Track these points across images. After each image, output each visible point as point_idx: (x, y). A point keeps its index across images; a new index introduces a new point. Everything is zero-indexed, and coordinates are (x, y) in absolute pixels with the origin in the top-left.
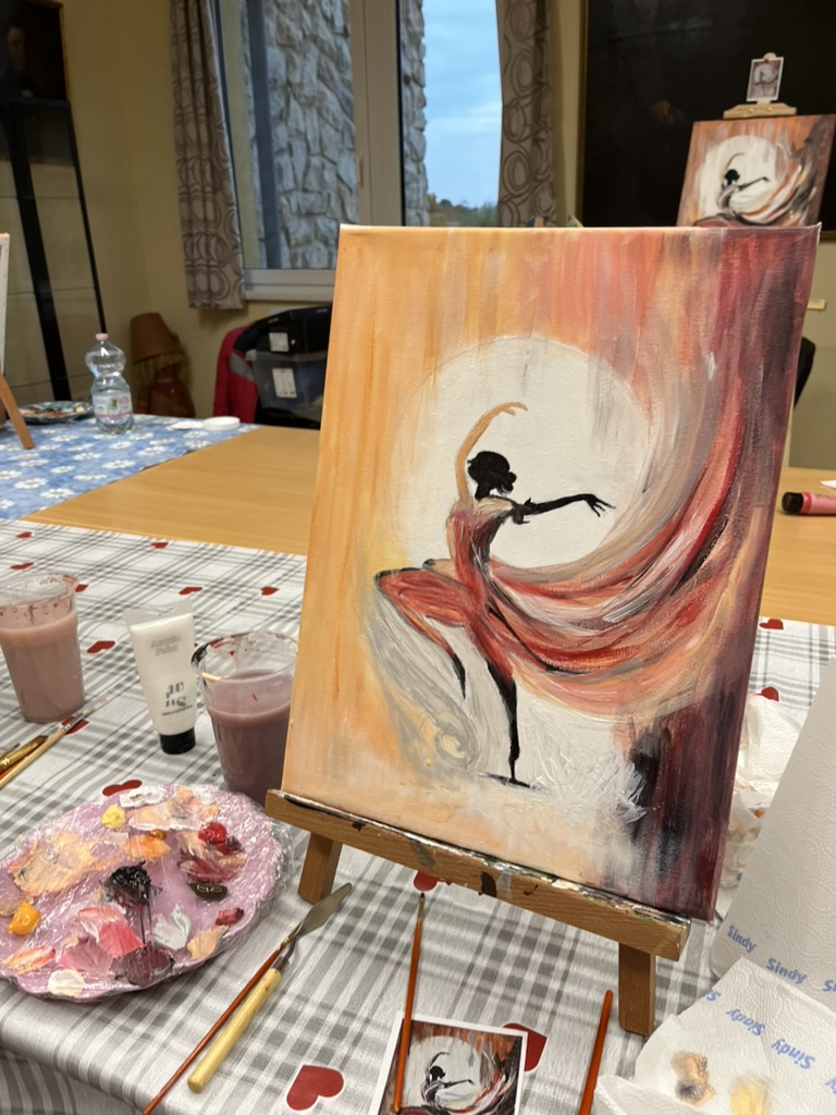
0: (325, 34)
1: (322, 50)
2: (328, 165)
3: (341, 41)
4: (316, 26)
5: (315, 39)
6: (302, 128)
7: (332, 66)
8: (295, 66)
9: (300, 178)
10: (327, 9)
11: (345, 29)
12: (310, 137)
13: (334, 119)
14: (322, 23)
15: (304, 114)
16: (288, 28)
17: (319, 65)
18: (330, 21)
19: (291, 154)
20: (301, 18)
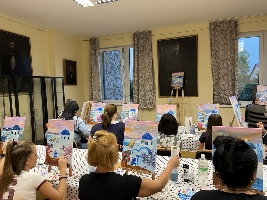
0: (112, 61)
1: (111, 64)
2: (112, 81)
3: (114, 62)
4: (110, 60)
5: (110, 62)
6: (108, 76)
7: (113, 66)
8: (107, 67)
9: (108, 84)
10: (112, 57)
11: (115, 60)
12: (109, 77)
13: (113, 74)
15: (109, 74)
16: (107, 61)
17: (111, 66)
18: (112, 59)
19: (107, 80)
20: (108, 59)
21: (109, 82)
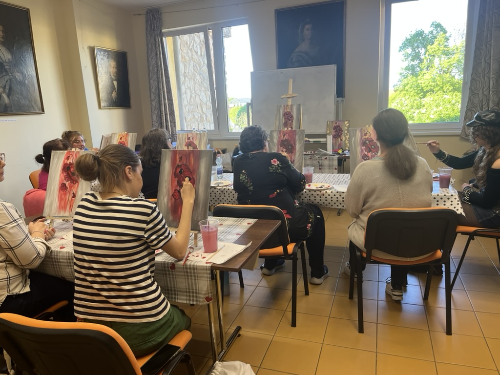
0: (195, 56)
1: (194, 61)
2: (197, 96)
3: (200, 58)
4: (192, 55)
6: (189, 86)
7: (197, 66)
8: (187, 67)
9: (189, 101)
11: (201, 54)
12: (191, 88)
13: (198, 82)
14: (194, 53)
15: (190, 81)
16: (184, 56)
17: (194, 66)
18: (197, 53)
19: (186, 94)
20: (188, 53)
21: (191, 98)
